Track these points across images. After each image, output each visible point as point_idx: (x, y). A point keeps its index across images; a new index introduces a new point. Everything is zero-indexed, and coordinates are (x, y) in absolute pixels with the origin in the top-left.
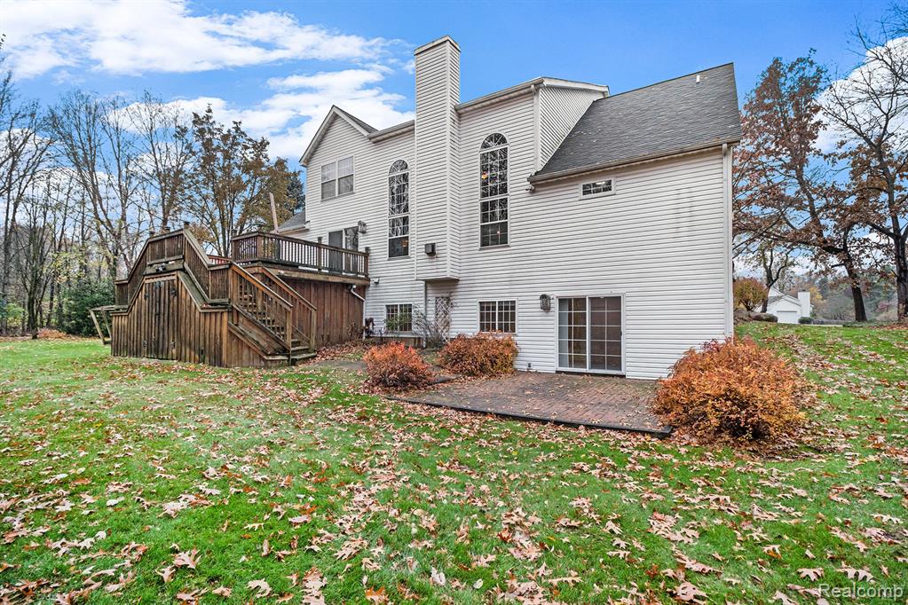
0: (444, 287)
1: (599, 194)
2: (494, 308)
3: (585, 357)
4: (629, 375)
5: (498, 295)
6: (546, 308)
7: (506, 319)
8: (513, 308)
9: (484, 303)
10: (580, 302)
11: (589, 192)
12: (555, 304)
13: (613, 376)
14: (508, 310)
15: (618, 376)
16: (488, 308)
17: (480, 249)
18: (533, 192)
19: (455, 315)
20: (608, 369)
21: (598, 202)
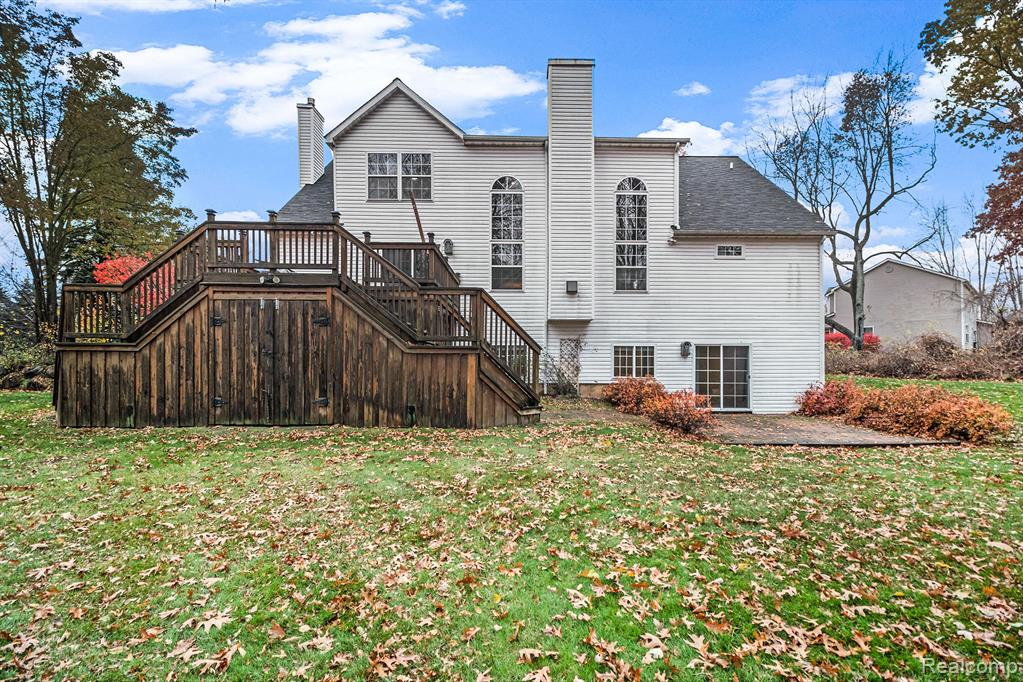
0: (572, 329)
1: (730, 257)
2: (630, 353)
3: (719, 398)
4: (755, 411)
5: (636, 339)
6: (685, 354)
7: (645, 364)
8: (652, 353)
9: (618, 347)
10: (715, 350)
11: (723, 254)
12: (693, 350)
13: (742, 413)
14: (647, 355)
15: (747, 412)
16: (623, 353)
17: (616, 293)
18: (672, 244)
19: (585, 359)
20: (737, 407)
21: (730, 263)
